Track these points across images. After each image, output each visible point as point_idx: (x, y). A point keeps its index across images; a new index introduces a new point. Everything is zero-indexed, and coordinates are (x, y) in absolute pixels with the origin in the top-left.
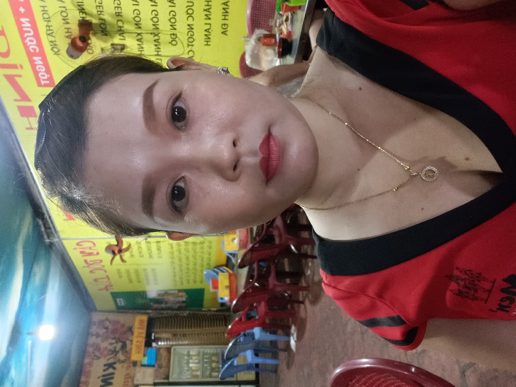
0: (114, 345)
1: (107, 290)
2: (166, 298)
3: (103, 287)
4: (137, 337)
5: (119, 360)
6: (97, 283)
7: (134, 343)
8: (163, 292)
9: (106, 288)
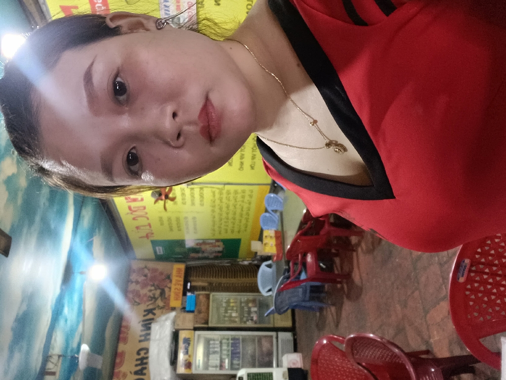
0: (153, 292)
1: (148, 238)
2: (204, 247)
3: (145, 235)
4: (175, 285)
5: (158, 306)
6: (139, 231)
7: (173, 290)
8: (201, 241)
9: (147, 236)
